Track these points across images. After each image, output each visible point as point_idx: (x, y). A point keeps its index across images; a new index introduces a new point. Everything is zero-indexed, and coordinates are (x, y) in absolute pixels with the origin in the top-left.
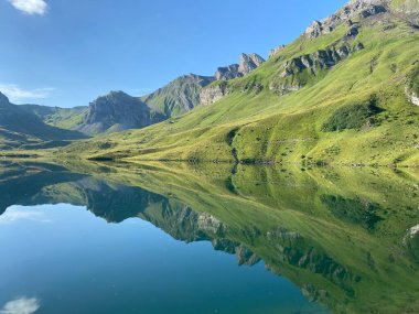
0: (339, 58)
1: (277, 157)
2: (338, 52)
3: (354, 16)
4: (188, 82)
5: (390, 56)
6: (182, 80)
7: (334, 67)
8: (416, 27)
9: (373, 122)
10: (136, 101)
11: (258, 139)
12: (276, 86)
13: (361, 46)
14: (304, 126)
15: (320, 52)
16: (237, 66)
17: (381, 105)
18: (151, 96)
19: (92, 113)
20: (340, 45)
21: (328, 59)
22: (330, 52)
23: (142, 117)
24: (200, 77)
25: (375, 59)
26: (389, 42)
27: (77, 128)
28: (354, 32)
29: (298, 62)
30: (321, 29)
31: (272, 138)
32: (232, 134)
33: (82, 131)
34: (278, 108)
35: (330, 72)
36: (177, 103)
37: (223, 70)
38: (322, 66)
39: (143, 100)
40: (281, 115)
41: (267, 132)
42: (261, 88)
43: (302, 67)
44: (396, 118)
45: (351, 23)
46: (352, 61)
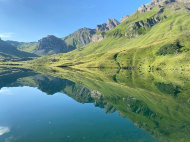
0: (156, 23)
1: (138, 66)
2: (155, 19)
3: (161, 3)
4: (83, 31)
5: (179, 22)
6: (81, 30)
7: (154, 27)
8: (189, 9)
9: (179, 52)
10: (60, 40)
11: (128, 58)
12: (128, 34)
13: (165, 17)
14: (148, 53)
15: (148, 19)
16: (106, 24)
17: (181, 44)
18: (67, 38)
19: (40, 45)
20: (156, 16)
21: (151, 22)
22: (152, 20)
23: (63, 47)
24: (89, 29)
25: (172, 23)
26: (178, 16)
27: (33, 52)
28: (162, 11)
29: (137, 23)
30: (146, 9)
31: (134, 58)
32: (116, 56)
33: (36, 53)
34: (131, 44)
35: (152, 29)
36: (79, 41)
37: (99, 26)
38: (148, 26)
39: (63, 39)
40: (136, 48)
41: (132, 55)
42: (121, 35)
43: (140, 26)
44: (188, 50)
45: (160, 7)
46: (162, 24)
